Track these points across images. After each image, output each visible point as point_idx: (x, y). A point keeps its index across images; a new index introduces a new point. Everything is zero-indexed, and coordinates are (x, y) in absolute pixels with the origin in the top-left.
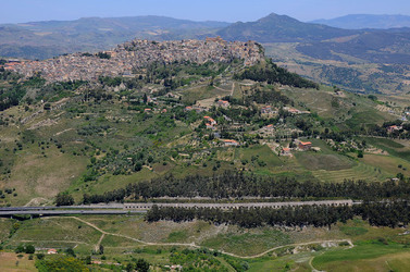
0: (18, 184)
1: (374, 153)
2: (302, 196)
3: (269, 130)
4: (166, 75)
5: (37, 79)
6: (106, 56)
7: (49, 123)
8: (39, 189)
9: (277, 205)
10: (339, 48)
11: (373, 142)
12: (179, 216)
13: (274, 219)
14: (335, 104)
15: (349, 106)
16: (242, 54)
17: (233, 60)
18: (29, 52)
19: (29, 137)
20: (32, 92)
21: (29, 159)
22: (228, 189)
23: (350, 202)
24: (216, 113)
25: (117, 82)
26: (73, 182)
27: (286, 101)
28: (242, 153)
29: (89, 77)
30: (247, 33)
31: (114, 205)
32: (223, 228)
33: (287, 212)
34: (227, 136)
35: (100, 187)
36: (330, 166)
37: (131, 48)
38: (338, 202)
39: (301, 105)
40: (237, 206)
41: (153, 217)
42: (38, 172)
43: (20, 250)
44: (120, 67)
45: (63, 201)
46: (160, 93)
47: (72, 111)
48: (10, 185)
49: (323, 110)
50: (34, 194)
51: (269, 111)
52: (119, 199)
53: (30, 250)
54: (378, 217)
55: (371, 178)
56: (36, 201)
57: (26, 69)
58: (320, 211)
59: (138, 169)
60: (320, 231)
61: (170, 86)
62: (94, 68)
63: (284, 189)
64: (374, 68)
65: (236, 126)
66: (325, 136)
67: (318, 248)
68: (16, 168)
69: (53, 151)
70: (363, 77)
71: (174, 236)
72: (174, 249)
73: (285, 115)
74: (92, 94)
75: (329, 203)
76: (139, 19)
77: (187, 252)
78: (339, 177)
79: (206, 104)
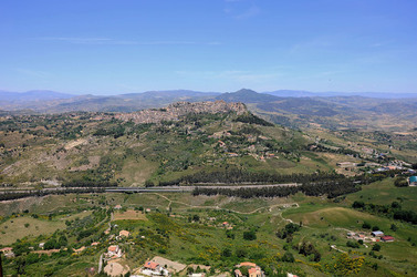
0: (126, 175)
1: (305, 159)
2: (272, 182)
3: (252, 148)
4: (196, 120)
5: (130, 123)
6: (165, 110)
7: (139, 144)
8: (136, 178)
9: (260, 187)
10: (277, 106)
11: (304, 154)
12: (209, 193)
13: (258, 193)
14: (284, 134)
15: (291, 136)
16: (235, 109)
17: (231, 112)
18: (122, 109)
19: (129, 152)
20: (128, 129)
21: (130, 163)
22: (234, 179)
23: (296, 185)
24: (225, 139)
25: (170, 124)
26: (152, 175)
27: (259, 133)
28: (240, 160)
29: (156, 121)
30: (231, 98)
31: (175, 187)
32: (232, 199)
33: (265, 190)
34: (231, 151)
35: (167, 178)
36: (284, 166)
37: (178, 106)
38: (290, 185)
39: (267, 135)
40: (239, 187)
41: (196, 193)
42: (135, 170)
43: (136, 209)
44: (172, 116)
45: (149, 185)
46: (194, 129)
47: (150, 138)
48: (122, 176)
49: (278, 138)
50: (134, 181)
51: (252, 139)
52: (177, 184)
53: (141, 209)
54: (310, 192)
55: (305, 173)
56: (135, 184)
57: (125, 117)
58: (282, 189)
59: (186, 168)
60: (282, 199)
61: (198, 125)
62: (158, 116)
63: (263, 178)
64: (296, 117)
65: (235, 146)
66: (280, 151)
67: (281, 208)
68: (125, 167)
69: (141, 159)
70: (291, 121)
71: (207, 203)
72: (207, 210)
73: (260, 140)
74: (160, 129)
75: (286, 185)
76: (175, 92)
77: (215, 211)
78: (290, 172)
79: (218, 134)
